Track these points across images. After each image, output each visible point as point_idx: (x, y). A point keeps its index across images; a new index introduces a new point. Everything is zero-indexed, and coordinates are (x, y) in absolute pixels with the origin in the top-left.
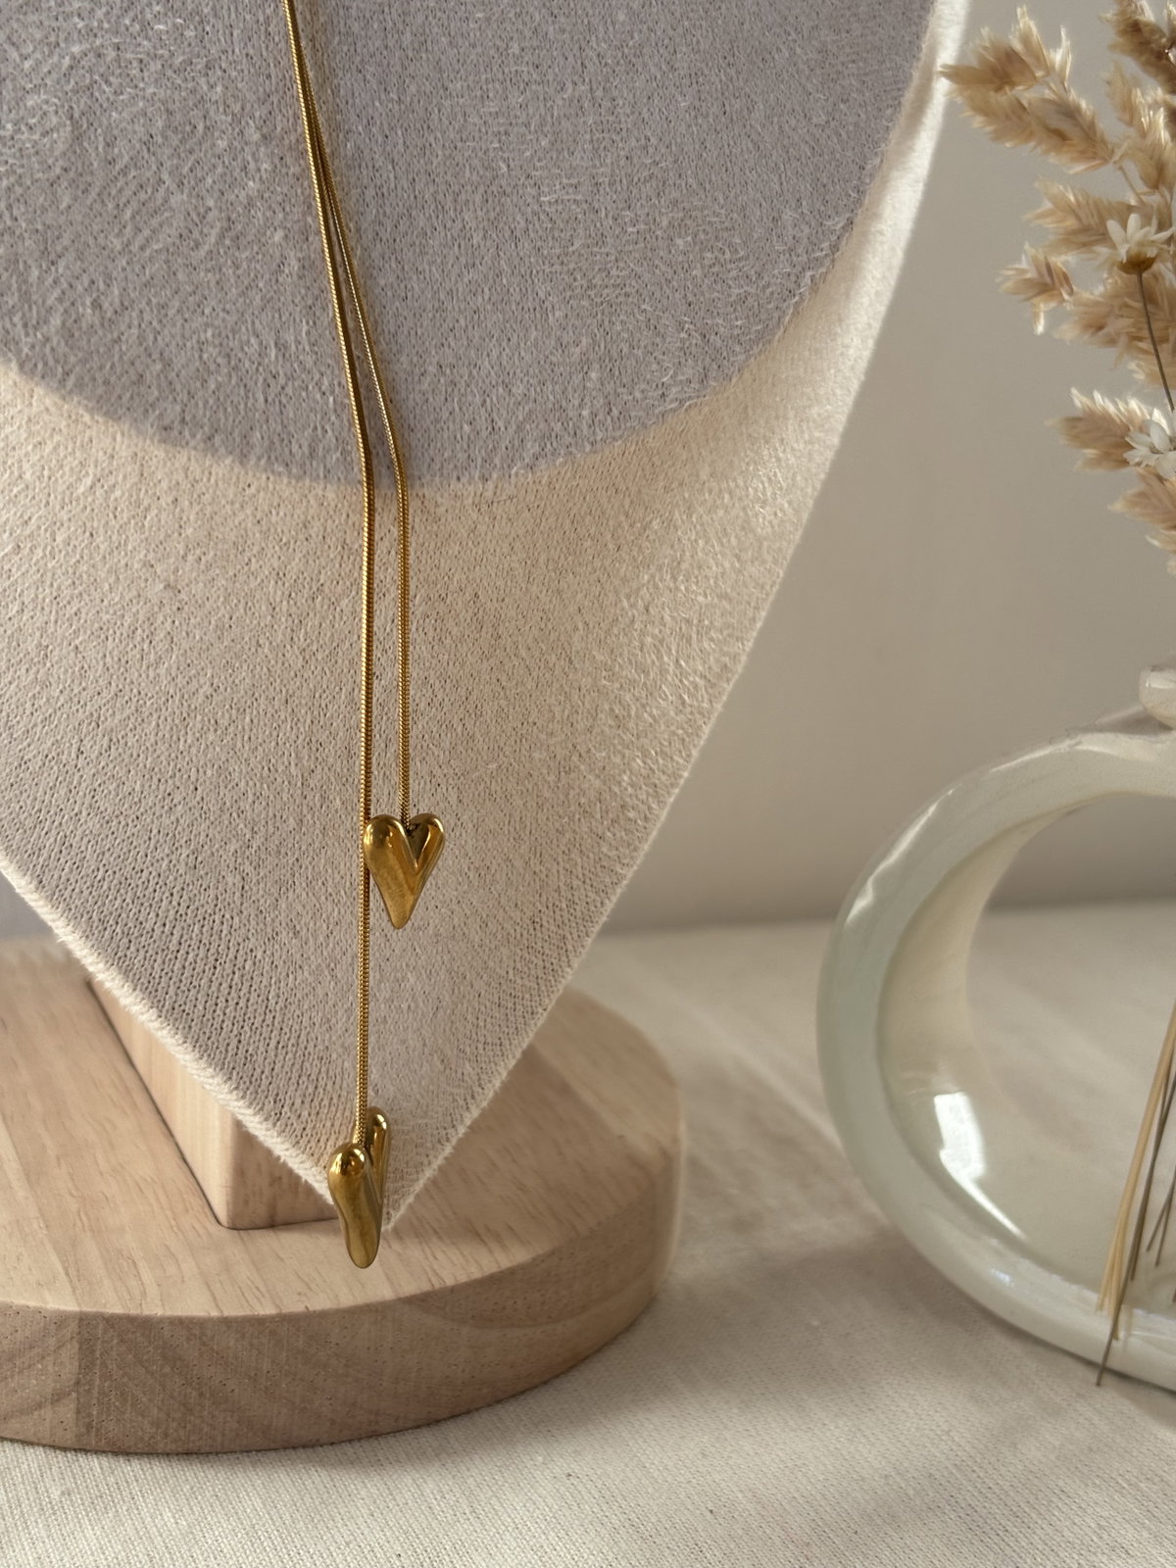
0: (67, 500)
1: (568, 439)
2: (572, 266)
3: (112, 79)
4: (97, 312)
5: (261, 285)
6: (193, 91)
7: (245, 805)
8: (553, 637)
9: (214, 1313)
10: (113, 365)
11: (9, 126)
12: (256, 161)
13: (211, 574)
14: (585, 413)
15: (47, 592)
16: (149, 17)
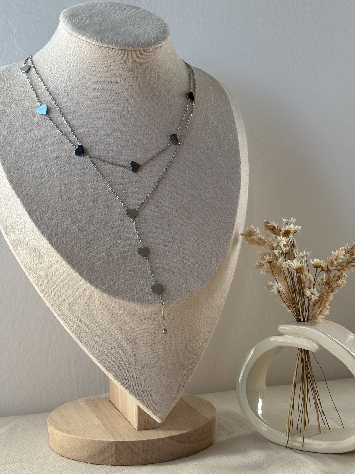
0: (109, 310)
1: (181, 295)
2: (180, 270)
3: (113, 250)
4: (112, 283)
5: (135, 277)
6: (124, 250)
7: (137, 354)
8: (182, 325)
9: (136, 440)
10: (115, 290)
11: (99, 258)
12: (133, 259)
13: (130, 319)
14: (183, 291)
15: (106, 324)
16: (117, 240)
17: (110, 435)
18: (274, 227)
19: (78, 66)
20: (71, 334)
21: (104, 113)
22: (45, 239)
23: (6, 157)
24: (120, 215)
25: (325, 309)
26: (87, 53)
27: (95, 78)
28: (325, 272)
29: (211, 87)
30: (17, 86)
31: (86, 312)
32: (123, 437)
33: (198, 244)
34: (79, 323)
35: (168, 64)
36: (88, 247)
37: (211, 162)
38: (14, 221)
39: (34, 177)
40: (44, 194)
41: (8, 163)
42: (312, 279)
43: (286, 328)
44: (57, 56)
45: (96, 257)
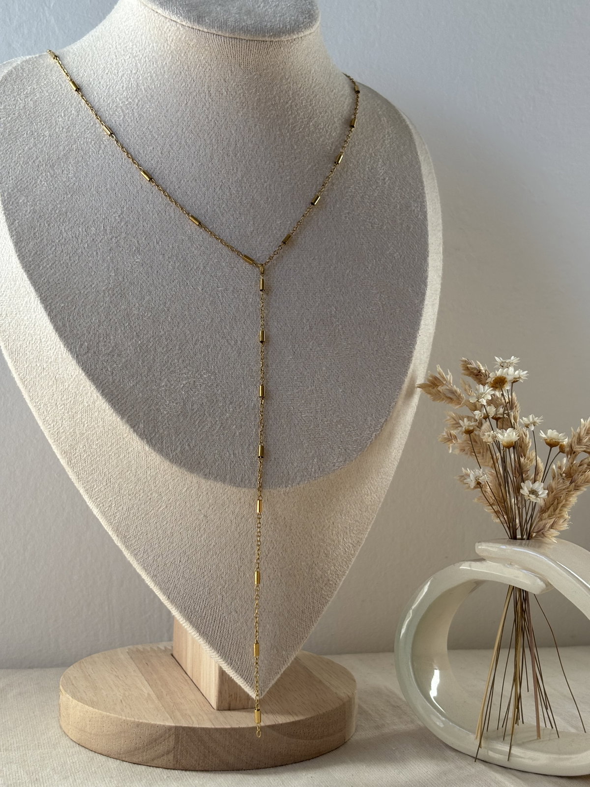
0: (180, 494)
1: (308, 477)
2: (310, 433)
3: (193, 389)
4: (189, 447)
5: (229, 439)
6: (213, 392)
7: (223, 576)
8: (306, 530)
9: (213, 727)
10: (193, 460)
11: (168, 402)
12: (229, 408)
13: (216, 512)
14: (313, 470)
15: (173, 518)
16: (202, 373)
17: (167, 715)
18: (480, 372)
19: (153, 64)
20: (110, 533)
21: (193, 148)
22: (75, 363)
23: (16, 214)
24: (210, 329)
25: (562, 521)
26: (171, 40)
27: (183, 86)
28: (565, 455)
29: (385, 119)
30: (45, 92)
31: (140, 495)
32: (190, 720)
34: (126, 514)
35: (313, 70)
36: (150, 381)
37: (376, 249)
38: (22, 327)
39: (62, 252)
40: (79, 283)
41: (19, 225)
42: (541, 466)
43: (489, 548)
44: (117, 43)
45: (164, 401)
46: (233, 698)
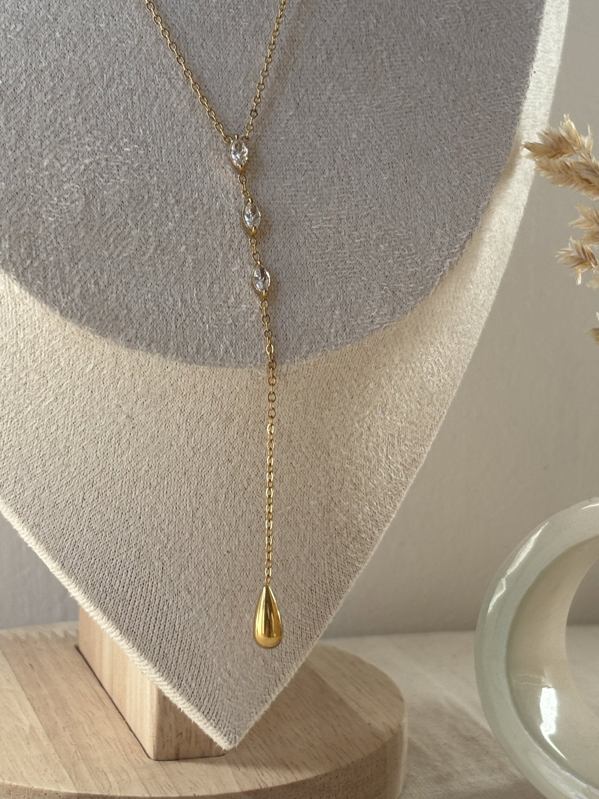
0: (80, 375)
1: (324, 344)
2: (327, 259)
3: (104, 175)
4: (97, 287)
5: (174, 272)
6: (143, 180)
7: (164, 526)
8: (319, 441)
10: (104, 311)
11: (56, 199)
12: (173, 213)
13: (149, 410)
14: (332, 331)
16: (122, 144)
17: (64, 771)
24: (135, 58)
32: (105, 782)
33: (392, 177)
36: (22, 159)
45: (47, 197)
46: (184, 738)
